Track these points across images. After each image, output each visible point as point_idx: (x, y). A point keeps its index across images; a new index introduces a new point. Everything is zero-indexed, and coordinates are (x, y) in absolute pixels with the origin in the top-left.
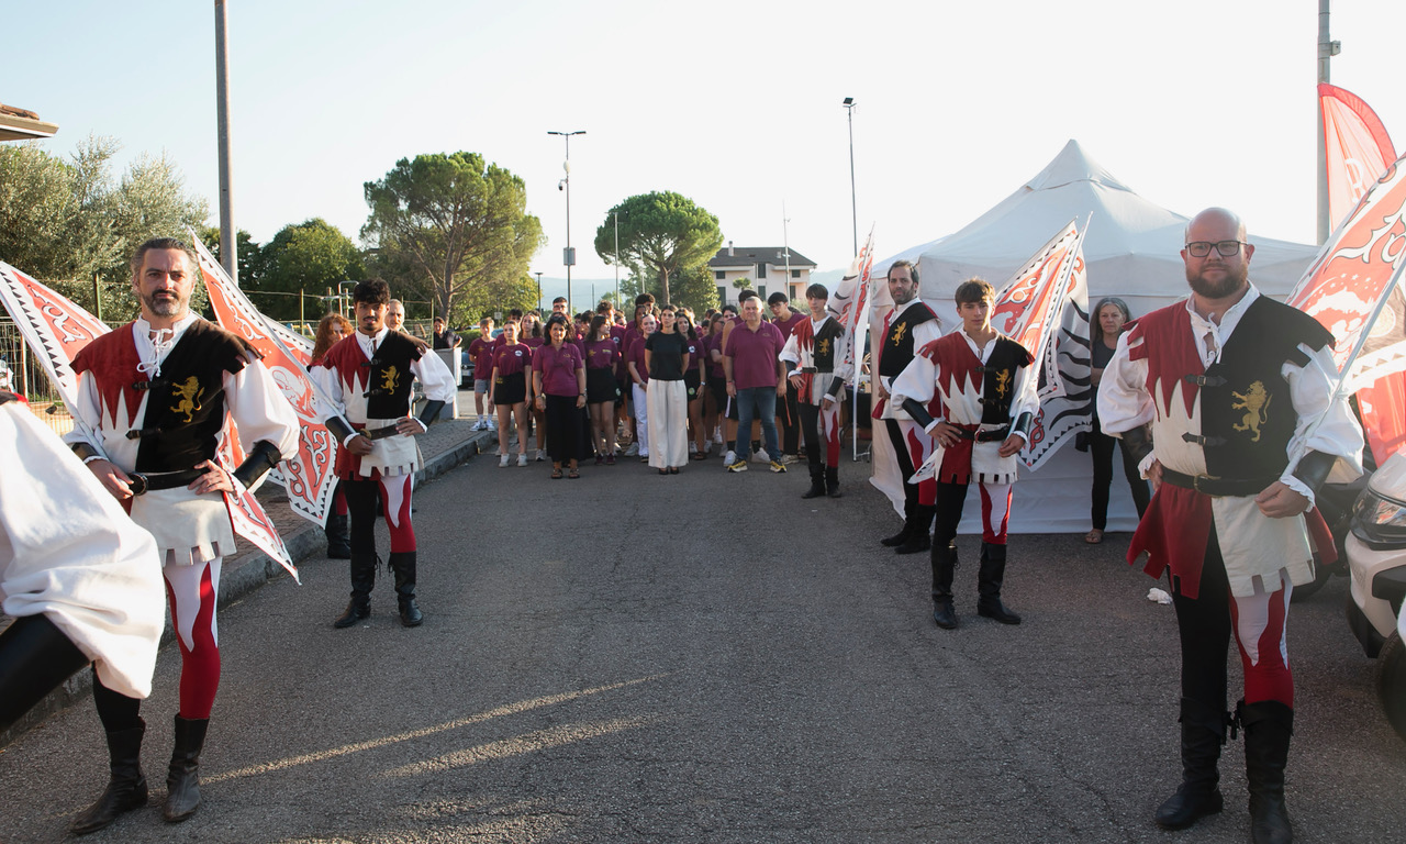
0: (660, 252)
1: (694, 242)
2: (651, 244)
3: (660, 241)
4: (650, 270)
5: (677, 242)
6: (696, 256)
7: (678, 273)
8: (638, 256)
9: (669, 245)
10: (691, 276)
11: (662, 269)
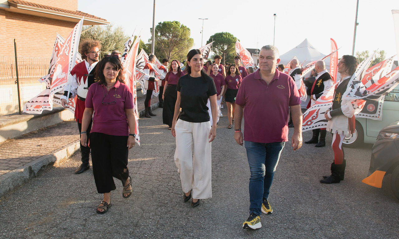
0: (223, 49)
1: (233, 46)
2: (221, 46)
3: (223, 46)
4: (220, 53)
5: (228, 46)
6: (233, 50)
7: (228, 54)
8: (217, 49)
9: (226, 47)
10: (231, 55)
11: (223, 53)
